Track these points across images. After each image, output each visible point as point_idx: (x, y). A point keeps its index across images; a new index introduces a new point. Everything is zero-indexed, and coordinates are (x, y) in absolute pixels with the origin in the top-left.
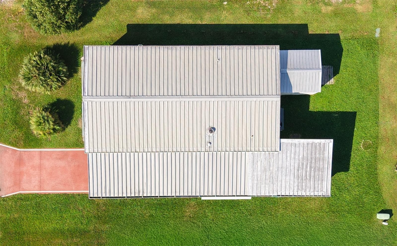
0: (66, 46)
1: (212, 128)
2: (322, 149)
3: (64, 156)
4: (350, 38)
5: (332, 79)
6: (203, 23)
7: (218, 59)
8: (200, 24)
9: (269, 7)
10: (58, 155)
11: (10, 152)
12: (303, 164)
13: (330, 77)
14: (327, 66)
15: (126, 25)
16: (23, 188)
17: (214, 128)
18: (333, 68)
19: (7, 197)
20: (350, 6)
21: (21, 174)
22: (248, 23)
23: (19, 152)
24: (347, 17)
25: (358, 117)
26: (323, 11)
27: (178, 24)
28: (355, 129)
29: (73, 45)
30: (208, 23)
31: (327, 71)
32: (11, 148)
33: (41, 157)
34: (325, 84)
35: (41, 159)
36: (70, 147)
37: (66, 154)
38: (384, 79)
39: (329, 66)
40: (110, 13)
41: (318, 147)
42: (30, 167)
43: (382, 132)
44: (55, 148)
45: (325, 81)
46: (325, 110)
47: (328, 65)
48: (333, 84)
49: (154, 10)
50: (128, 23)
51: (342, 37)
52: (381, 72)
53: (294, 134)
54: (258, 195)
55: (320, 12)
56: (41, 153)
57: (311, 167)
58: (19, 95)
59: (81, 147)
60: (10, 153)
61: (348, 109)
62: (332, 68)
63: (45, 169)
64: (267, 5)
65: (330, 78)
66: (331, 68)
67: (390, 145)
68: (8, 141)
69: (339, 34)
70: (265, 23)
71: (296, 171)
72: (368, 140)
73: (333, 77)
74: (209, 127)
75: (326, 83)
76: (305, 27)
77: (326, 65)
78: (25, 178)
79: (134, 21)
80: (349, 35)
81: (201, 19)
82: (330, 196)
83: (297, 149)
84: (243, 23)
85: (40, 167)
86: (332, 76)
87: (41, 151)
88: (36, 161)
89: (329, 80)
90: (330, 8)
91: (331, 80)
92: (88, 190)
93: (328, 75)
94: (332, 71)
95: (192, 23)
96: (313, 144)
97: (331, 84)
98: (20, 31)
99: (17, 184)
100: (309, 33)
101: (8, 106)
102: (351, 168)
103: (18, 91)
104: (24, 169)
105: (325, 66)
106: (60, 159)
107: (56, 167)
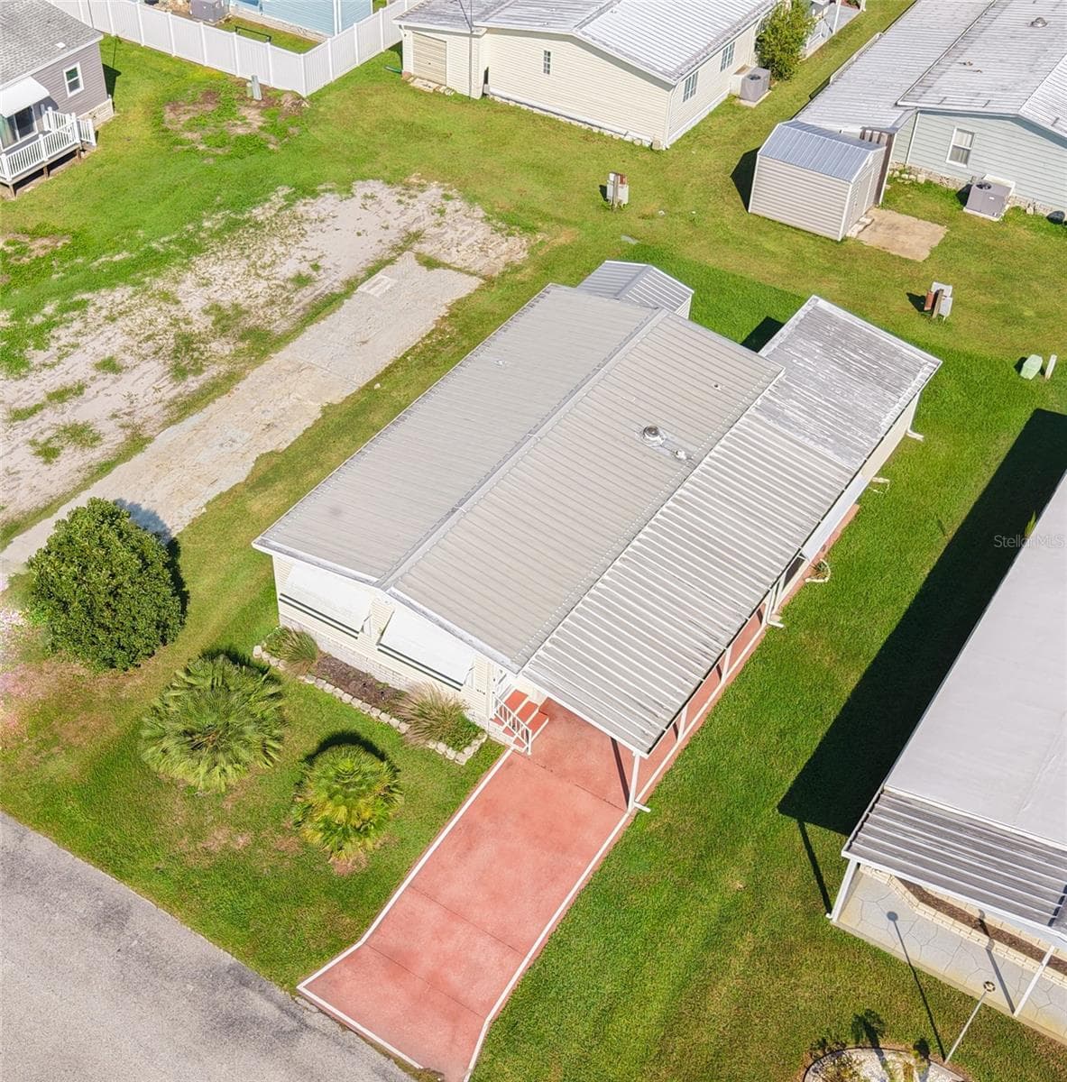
1: (645, 431)
3: (469, 836)
10: (455, 846)
11: (348, 973)
16: (483, 1004)
19: (477, 1065)
21: (434, 981)
23: (366, 947)
32: (337, 964)
33: (426, 894)
35: (432, 898)
36: (458, 805)
37: (468, 826)
42: (436, 941)
44: (430, 842)
56: (414, 888)
58: (213, 848)
59: (476, 783)
63: (468, 904)
78: (455, 979)
85: (455, 913)
87: (409, 885)
88: (431, 914)
99: (457, 1010)
103: (200, 845)
104: (427, 963)
106: (469, 849)
107: (484, 872)
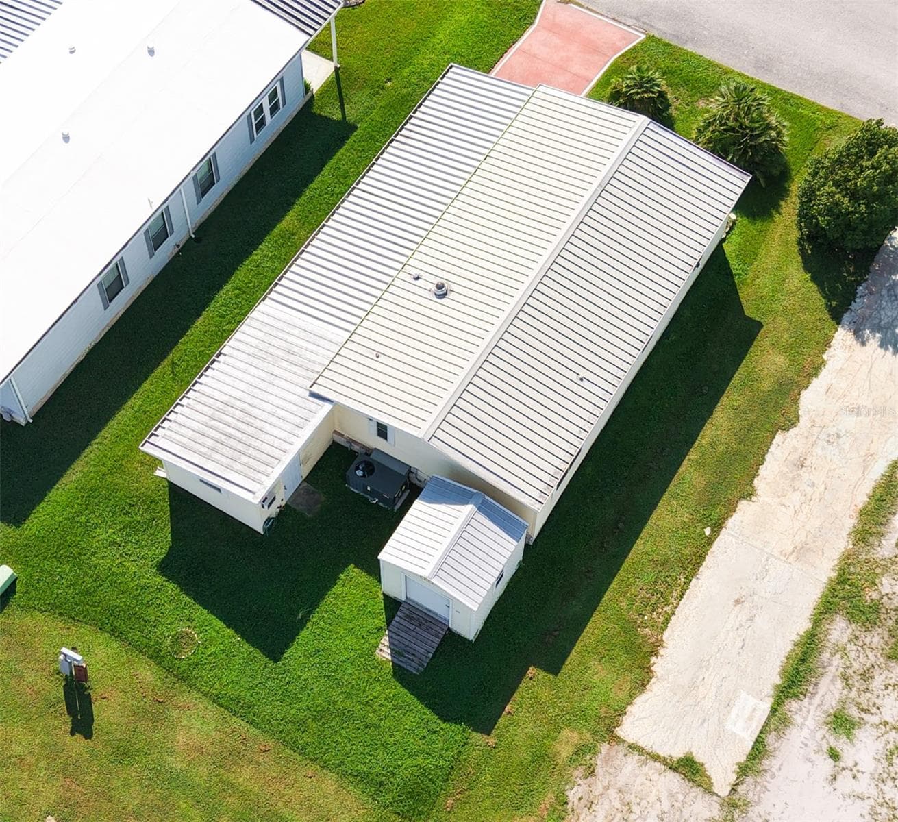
0: (777, 207)
2: (252, 475)
4: (462, 757)
5: (390, 658)
7: (584, 379)
9: (646, 618)
11: (619, 44)
13: (396, 652)
14: (428, 660)
17: (444, 297)
18: (415, 674)
20: (543, 806)
21: (568, 40)
22: (633, 549)
23: (611, 56)
24: (519, 782)
25: (262, 660)
26: (566, 733)
28: (239, 639)
29: (771, 216)
30: (680, 470)
31: (416, 654)
32: (625, 48)
33: (579, 77)
34: (387, 632)
35: (576, 75)
38: (310, 780)
39: (425, 665)
40: (805, 309)
41: (262, 468)
42: (570, 56)
43: (187, 697)
45: (394, 636)
46: (329, 598)
47: (427, 666)
48: (377, 651)
50: (765, 326)
51: (476, 736)
52: (330, 782)
53: (319, 506)
55: (569, 724)
56: (588, 80)
61: (296, 652)
62: (415, 672)
64: (653, 616)
65: (394, 653)
66: (417, 670)
67: (144, 697)
68: (642, 49)
69: (489, 735)
70: (613, 585)
72: (193, 651)
73: (392, 661)
74: (451, 290)
75: (389, 636)
76: (554, 668)
77: (431, 659)
78: (557, 41)
79: (763, 341)
80: (472, 755)
82: (140, 447)
83: (288, 427)
84: (639, 541)
86: (396, 661)
87: (590, 82)
89: (393, 647)
90: (565, 752)
91: (389, 651)
93: (405, 651)
94: (409, 668)
96: (277, 461)
97: (381, 646)
100: (531, 668)
102: (159, 580)
104: (574, 48)
105: (431, 655)
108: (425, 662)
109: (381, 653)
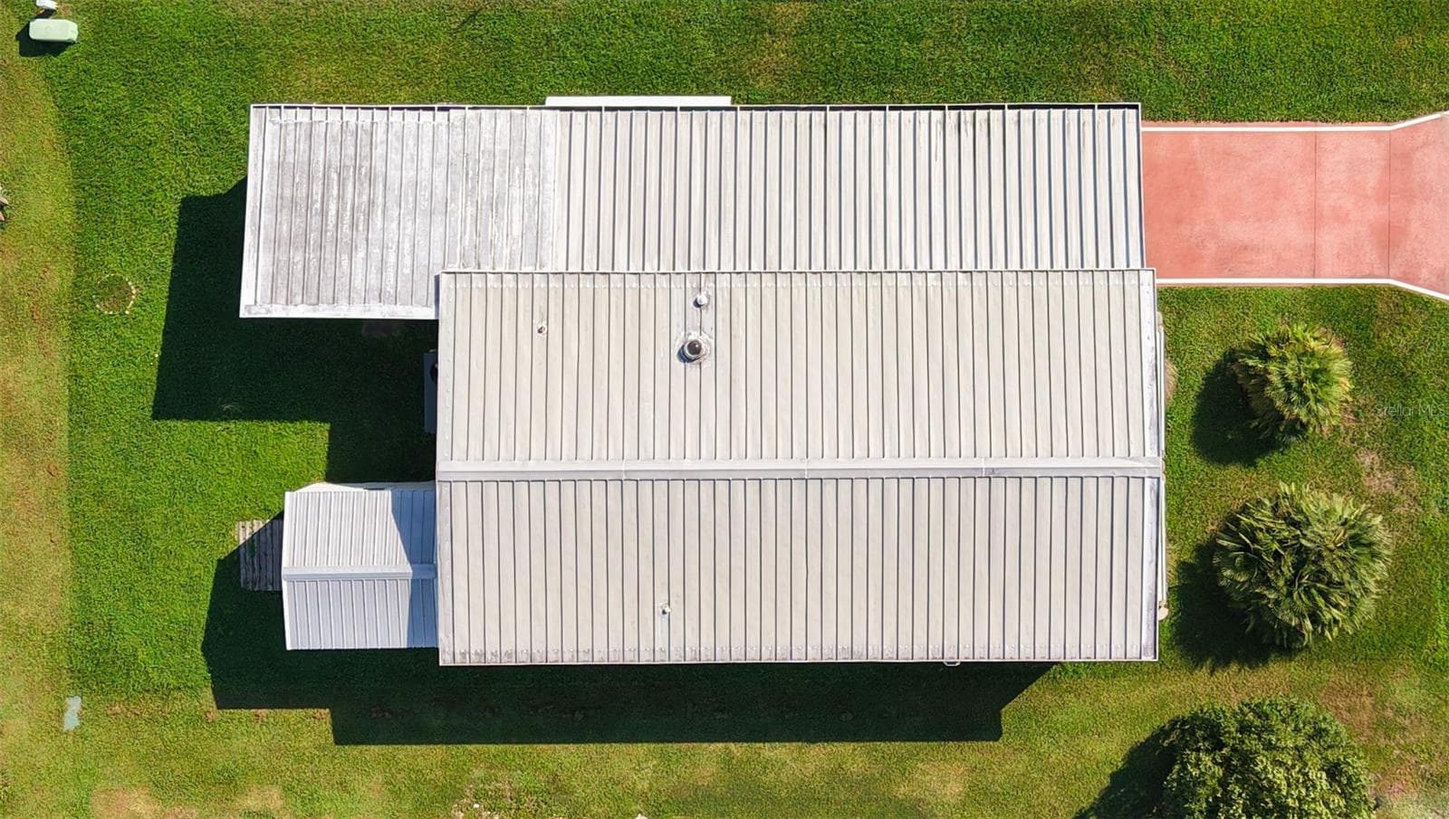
0: (1222, 661)
1: (690, 360)
2: (280, 281)
3: (1231, 258)
4: (176, 694)
5: (242, 542)
6: (721, 745)
7: (667, 616)
8: (734, 741)
9: (476, 806)
10: (1251, 263)
11: (1424, 273)
12: (353, 225)
13: (252, 547)
14: (263, 589)
15: (1005, 736)
16: (1379, 141)
17: (685, 361)
18: (239, 583)
19: (1436, 110)
20: (177, 810)
21: (1385, 195)
22: (557, 746)
23: (1391, 274)
24: (187, 771)
25: (148, 400)
26: (275, 792)
27: (813, 740)
28: (157, 356)
29: (1198, 663)
30: (705, 745)
31: (262, 570)
32: (1421, 286)
33: (1314, 255)
34: (268, 521)
35: (1314, 248)
36: (1209, 290)
37: (1222, 267)
38: (49, 542)
39: (256, 589)
40: (1062, 782)
41: (297, 289)
42: (1350, 217)
43: (56, 342)
44: (1262, 289)
45: (269, 532)
46: (271, 427)
47: (257, 591)
48: (241, 523)
49: (902, 791)
50: (996, 744)
51: (208, 694)
52: (59, 566)
53: (384, 335)
54: (520, 112)
55: (288, 789)
56: (1314, 271)
57: (323, 212)
58: (1391, 479)
59: (1170, 289)
60: (1424, 270)
61: (183, 431)
62: (242, 580)
63: (1300, 213)
64: (483, 814)
65: (250, 543)
66: (246, 583)
67: (29, 295)
68: (1432, 314)
69: (219, 708)
70: (493, 748)
71: (380, 200)
72: (111, 313)
73: (239, 547)
74: (700, 364)
75: (265, 526)
76: (345, 735)
77: (266, 592)
78: (1372, 179)
79: (973, 753)
80: (181, 703)
81: (728, 760)
82: (252, 106)
83: (374, 280)
84: (572, 747)
85: (1315, 219)
86: (242, 550)
87: (1314, 276)
88: (1330, 240)
89: (255, 537)
90: (252, 802)
91: (248, 537)
92: (1143, 133)
93: (259, 557)
94: (243, 571)
95: (762, 744)
96: (314, 300)
97: (248, 523)
98: (1389, 713)
99: (1398, 159)
100: (327, 710)
101: (1432, 439)
102: (172, 209)
103: (1397, 494)
104: (1375, 212)
105: (270, 589)
106: (1246, 248)
107: (1259, 220)
108: (259, 587)
109: (241, 529)
